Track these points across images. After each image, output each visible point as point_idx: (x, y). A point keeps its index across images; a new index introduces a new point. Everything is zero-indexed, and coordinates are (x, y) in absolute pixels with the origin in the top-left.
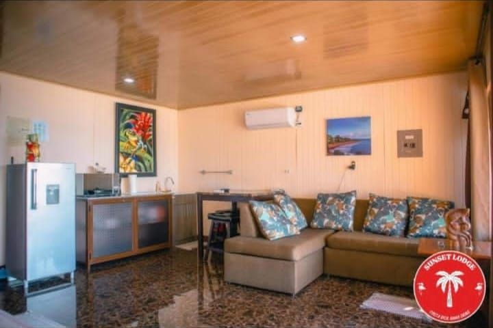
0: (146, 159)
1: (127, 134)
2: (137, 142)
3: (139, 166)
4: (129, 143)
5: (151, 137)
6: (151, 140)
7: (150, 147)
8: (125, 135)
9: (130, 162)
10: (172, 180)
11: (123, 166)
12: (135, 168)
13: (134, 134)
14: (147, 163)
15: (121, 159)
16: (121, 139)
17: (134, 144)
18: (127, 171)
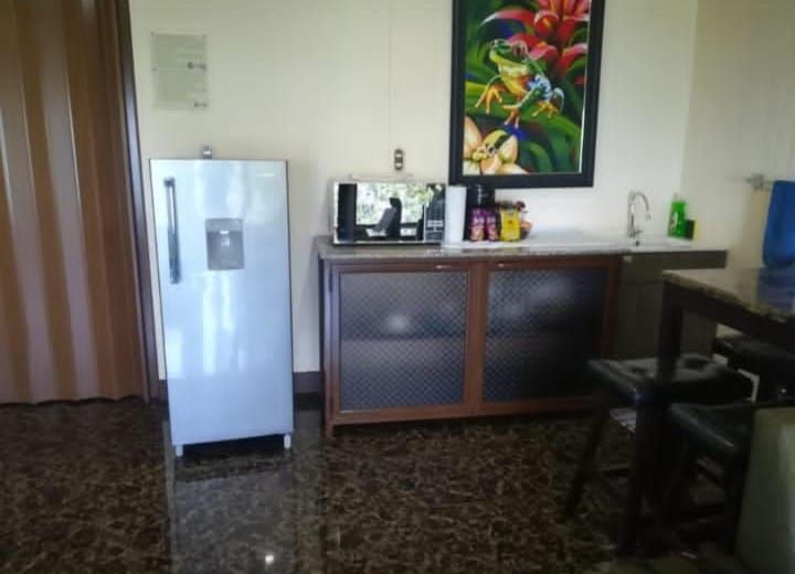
0: (557, 132)
1: (493, 56)
2: (527, 80)
3: (533, 156)
4: (499, 83)
5: (583, 62)
6: (580, 72)
7: (574, 98)
8: (487, 59)
9: (498, 145)
10: (644, 197)
11: (476, 156)
12: (518, 162)
13: (517, 57)
14: (559, 146)
15: (471, 135)
16: (469, 72)
17: (516, 87)
18: (490, 171)
